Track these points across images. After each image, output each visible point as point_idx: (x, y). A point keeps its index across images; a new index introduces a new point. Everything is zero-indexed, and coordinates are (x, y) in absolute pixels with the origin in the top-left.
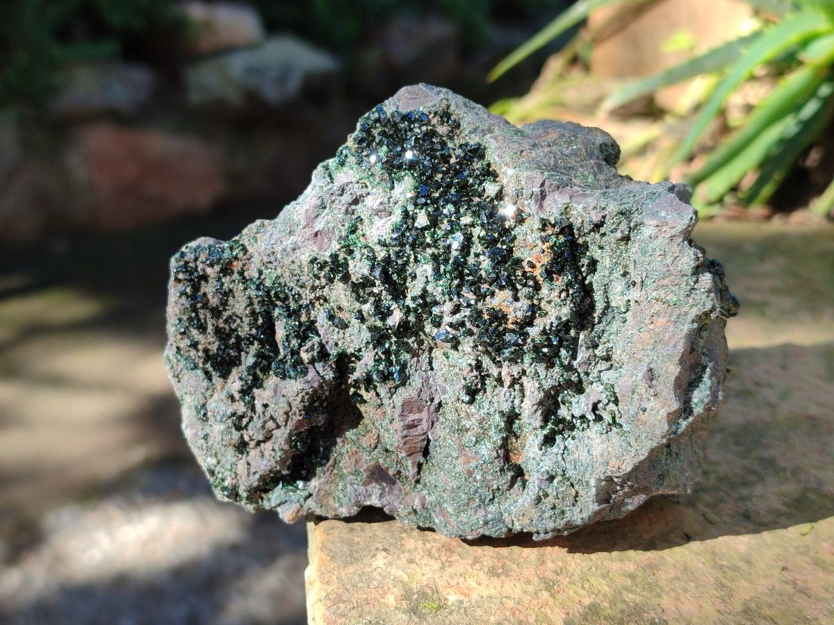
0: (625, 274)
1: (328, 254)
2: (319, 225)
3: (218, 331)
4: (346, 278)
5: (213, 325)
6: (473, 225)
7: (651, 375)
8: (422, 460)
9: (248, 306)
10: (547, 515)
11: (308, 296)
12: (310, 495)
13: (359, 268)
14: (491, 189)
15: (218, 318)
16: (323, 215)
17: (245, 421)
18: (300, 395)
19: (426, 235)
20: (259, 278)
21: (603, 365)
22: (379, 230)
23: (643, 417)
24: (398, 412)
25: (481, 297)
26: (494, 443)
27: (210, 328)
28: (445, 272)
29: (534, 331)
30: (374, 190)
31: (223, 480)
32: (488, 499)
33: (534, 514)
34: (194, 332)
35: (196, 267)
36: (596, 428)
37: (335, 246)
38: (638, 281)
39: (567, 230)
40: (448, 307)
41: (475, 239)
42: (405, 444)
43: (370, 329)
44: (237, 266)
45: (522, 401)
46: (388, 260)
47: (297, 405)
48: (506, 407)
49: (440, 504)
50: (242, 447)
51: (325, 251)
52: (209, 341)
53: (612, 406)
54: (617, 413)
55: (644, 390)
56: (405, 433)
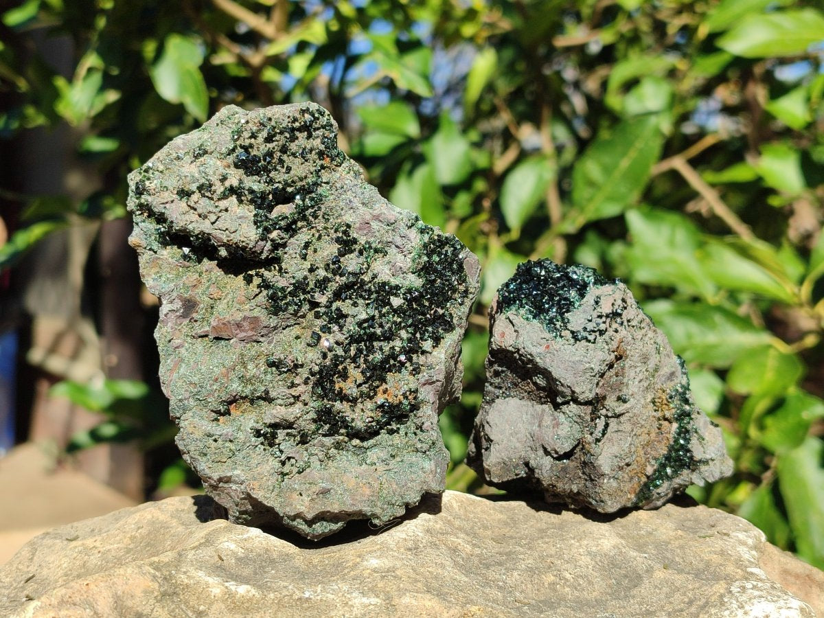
0: (393, 456)
1: (355, 235)
2: (375, 225)
3: (270, 154)
4: (342, 254)
5: (274, 148)
6: (402, 339)
7: (325, 492)
8: (211, 337)
9: (299, 178)
10: (199, 443)
11: (320, 224)
12: (156, 252)
13: (352, 263)
14: (427, 345)
15: (281, 151)
16: (383, 225)
17: (208, 194)
18: (245, 239)
19: (387, 308)
20: (322, 182)
21: (321, 455)
22: (382, 270)
23: (295, 496)
24: (247, 314)
25: (354, 360)
26: (242, 391)
27: (270, 146)
28: (365, 328)
29: (338, 405)
30: (409, 260)
31: (149, 179)
32: (199, 397)
33: (198, 434)
34: (264, 134)
35: (318, 129)
36: (278, 465)
37: (362, 240)
38: (391, 467)
39: (415, 408)
40: (340, 337)
41: (392, 344)
42: (224, 324)
43: (305, 278)
44: (326, 162)
45: (281, 405)
46: (363, 283)
47: (236, 238)
48: (273, 394)
49: (182, 360)
50: (184, 193)
51: (357, 233)
52: (260, 148)
53: (295, 470)
54: (292, 475)
55: (314, 490)
56: (232, 322)
